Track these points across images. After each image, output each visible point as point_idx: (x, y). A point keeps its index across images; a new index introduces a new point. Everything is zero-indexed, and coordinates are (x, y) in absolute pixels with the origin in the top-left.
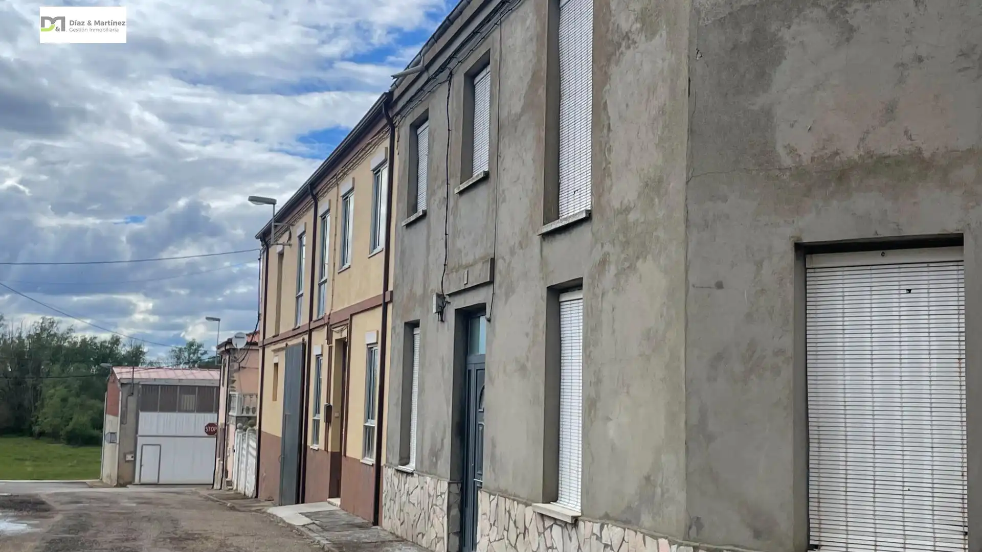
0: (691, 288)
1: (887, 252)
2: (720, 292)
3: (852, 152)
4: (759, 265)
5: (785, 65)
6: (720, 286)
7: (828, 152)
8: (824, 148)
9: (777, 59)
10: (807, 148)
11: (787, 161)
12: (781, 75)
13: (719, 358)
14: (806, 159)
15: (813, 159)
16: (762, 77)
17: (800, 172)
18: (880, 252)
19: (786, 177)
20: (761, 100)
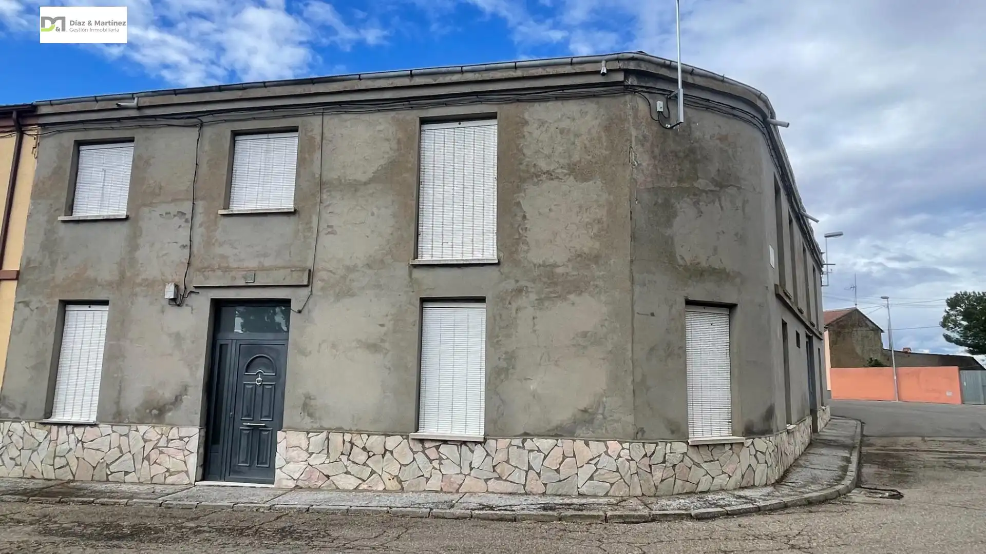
0: (636, 315)
1: (706, 307)
2: (653, 317)
3: (704, 264)
4: (671, 307)
5: (678, 219)
6: (653, 315)
7: (696, 262)
8: (694, 260)
9: (675, 215)
10: (688, 259)
11: (681, 262)
12: (677, 222)
13: (652, 349)
14: (689, 264)
15: (691, 264)
16: (669, 222)
17: (686, 268)
18: (703, 307)
19: (681, 269)
20: (668, 232)
